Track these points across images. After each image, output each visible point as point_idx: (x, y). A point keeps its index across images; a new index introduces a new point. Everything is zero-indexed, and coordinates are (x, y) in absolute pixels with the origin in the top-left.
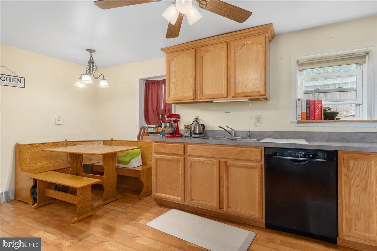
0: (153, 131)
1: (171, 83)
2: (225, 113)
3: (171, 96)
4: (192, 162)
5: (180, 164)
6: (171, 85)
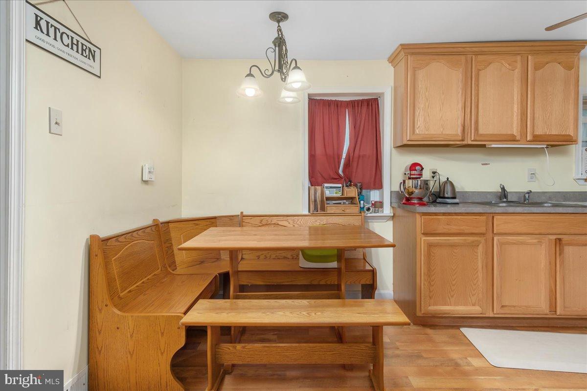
0: (335, 195)
1: (417, 108)
2: (483, 164)
3: (417, 131)
4: (501, 244)
5: (480, 250)
6: (416, 112)
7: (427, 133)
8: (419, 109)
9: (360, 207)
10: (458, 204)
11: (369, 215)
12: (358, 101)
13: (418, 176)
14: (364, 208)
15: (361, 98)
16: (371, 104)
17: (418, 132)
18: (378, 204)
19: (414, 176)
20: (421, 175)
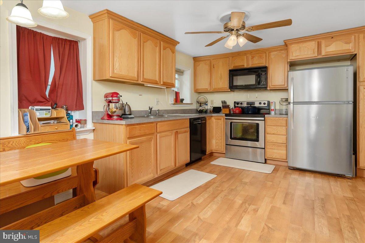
0: (45, 116)
4: (160, 137)
5: (152, 143)
6: (115, 58)
7: (120, 73)
8: (116, 57)
9: (70, 125)
10: (133, 118)
11: (78, 130)
12: (62, 39)
13: (117, 101)
14: (72, 125)
15: (64, 38)
16: (72, 45)
17: (116, 72)
18: (82, 122)
19: (115, 101)
20: (119, 100)
